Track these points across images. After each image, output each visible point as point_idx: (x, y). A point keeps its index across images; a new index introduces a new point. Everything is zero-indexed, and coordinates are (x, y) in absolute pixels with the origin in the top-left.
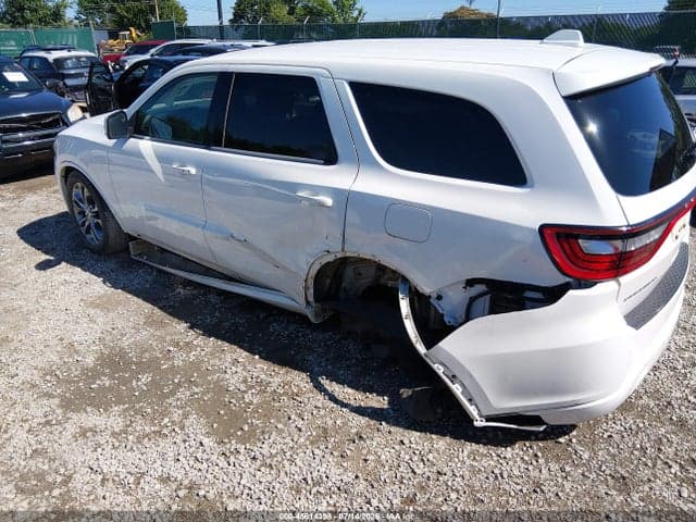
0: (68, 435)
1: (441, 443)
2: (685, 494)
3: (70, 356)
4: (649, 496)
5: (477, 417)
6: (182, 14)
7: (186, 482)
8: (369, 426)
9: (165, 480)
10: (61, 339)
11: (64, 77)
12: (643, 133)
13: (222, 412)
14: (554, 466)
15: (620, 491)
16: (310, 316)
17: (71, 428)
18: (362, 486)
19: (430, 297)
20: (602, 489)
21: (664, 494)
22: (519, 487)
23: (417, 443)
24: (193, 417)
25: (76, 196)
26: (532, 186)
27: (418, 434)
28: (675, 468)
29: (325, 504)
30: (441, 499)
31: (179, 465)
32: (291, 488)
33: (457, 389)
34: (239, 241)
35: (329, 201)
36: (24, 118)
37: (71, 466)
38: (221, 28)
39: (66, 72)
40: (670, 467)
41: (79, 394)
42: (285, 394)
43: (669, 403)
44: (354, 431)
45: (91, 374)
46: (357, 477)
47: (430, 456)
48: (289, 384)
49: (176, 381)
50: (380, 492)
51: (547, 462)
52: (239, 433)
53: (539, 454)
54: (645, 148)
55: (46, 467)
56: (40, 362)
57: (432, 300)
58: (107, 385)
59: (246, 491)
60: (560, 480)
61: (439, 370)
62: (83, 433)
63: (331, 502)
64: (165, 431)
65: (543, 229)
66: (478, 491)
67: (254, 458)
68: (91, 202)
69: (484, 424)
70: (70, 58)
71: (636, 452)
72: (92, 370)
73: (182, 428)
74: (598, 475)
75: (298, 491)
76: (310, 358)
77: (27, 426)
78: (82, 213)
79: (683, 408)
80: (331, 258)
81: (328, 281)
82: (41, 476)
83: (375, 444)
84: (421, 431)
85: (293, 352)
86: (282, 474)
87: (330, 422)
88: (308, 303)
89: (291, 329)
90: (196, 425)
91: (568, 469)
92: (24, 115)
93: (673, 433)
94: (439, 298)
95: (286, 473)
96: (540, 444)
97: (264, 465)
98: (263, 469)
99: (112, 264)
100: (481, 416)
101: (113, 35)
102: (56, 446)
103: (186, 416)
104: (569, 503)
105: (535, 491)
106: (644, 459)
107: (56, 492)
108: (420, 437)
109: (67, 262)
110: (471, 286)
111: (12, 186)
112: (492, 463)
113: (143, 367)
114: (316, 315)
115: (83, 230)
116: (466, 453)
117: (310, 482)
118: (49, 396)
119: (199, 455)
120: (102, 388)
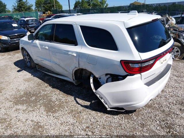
0: (13, 110)
1: (99, 114)
2: (158, 128)
3: (18, 92)
4: (149, 129)
5: (108, 108)
6: (61, 7)
7: (37, 122)
8: (83, 110)
9: (32, 121)
10: (17, 88)
11: (29, 24)
12: (156, 36)
13: (49, 106)
14: (126, 120)
15: (141, 127)
16: (74, 83)
17: (14, 109)
18: (77, 124)
19: (98, 78)
20: (137, 126)
21: (153, 128)
22: (116, 125)
23: (94, 114)
24: (42, 107)
25: (25, 54)
26: (119, 51)
27: (95, 112)
28: (158, 122)
29: (67, 127)
30: (95, 127)
31: (36, 118)
32: (61, 124)
33: (102, 101)
34: (58, 65)
35: (75, 55)
36: (16, 35)
37: (12, 117)
38: (70, 10)
39: (29, 23)
40: (157, 122)
41: (18, 101)
42: (65, 102)
43: (162, 106)
44: (79, 111)
45: (22, 97)
46: (77, 122)
47: (96, 117)
48: (66, 100)
49: (40, 98)
50: (81, 125)
51: (125, 119)
52: (52, 111)
53: (123, 117)
54: (157, 40)
55: (7, 117)
56: (11, 94)
57: (98, 79)
58: (25, 99)
59: (50, 124)
60: (127, 124)
61: (98, 96)
62: (16, 110)
63: (69, 127)
64: (35, 110)
65: (121, 61)
66: (105, 126)
67: (54, 117)
68: (27, 56)
69: (110, 109)
70: (30, 20)
71: (149, 118)
72: (22, 96)
73: (39, 109)
74: (137, 123)
75: (62, 124)
76: (74, 93)
77: (5, 108)
78: (26, 58)
79: (165, 107)
80: (77, 69)
81: (79, 75)
82: (5, 119)
83: (83, 114)
84: (95, 111)
85: (69, 92)
86: (59, 120)
87: (74, 109)
88: (74, 80)
89: (71, 86)
90: (42, 109)
91: (129, 121)
92: (16, 34)
93: (160, 113)
94: (100, 78)
95: (60, 120)
96: (124, 115)
97: (56, 118)
98: (55, 119)
99: (32, 71)
100: (109, 108)
101: (44, 13)
102: (10, 112)
103: (40, 107)
104: (127, 129)
105: (119, 126)
106: (150, 120)
107: (8, 123)
108: (95, 113)
109: (24, 70)
110: (107, 75)
111: (13, 52)
112: (111, 119)
113: (34, 95)
114: (76, 83)
115: (26, 62)
116: (105, 117)
117: (65, 122)
118: (11, 101)
119: (41, 116)
120: (23, 100)
